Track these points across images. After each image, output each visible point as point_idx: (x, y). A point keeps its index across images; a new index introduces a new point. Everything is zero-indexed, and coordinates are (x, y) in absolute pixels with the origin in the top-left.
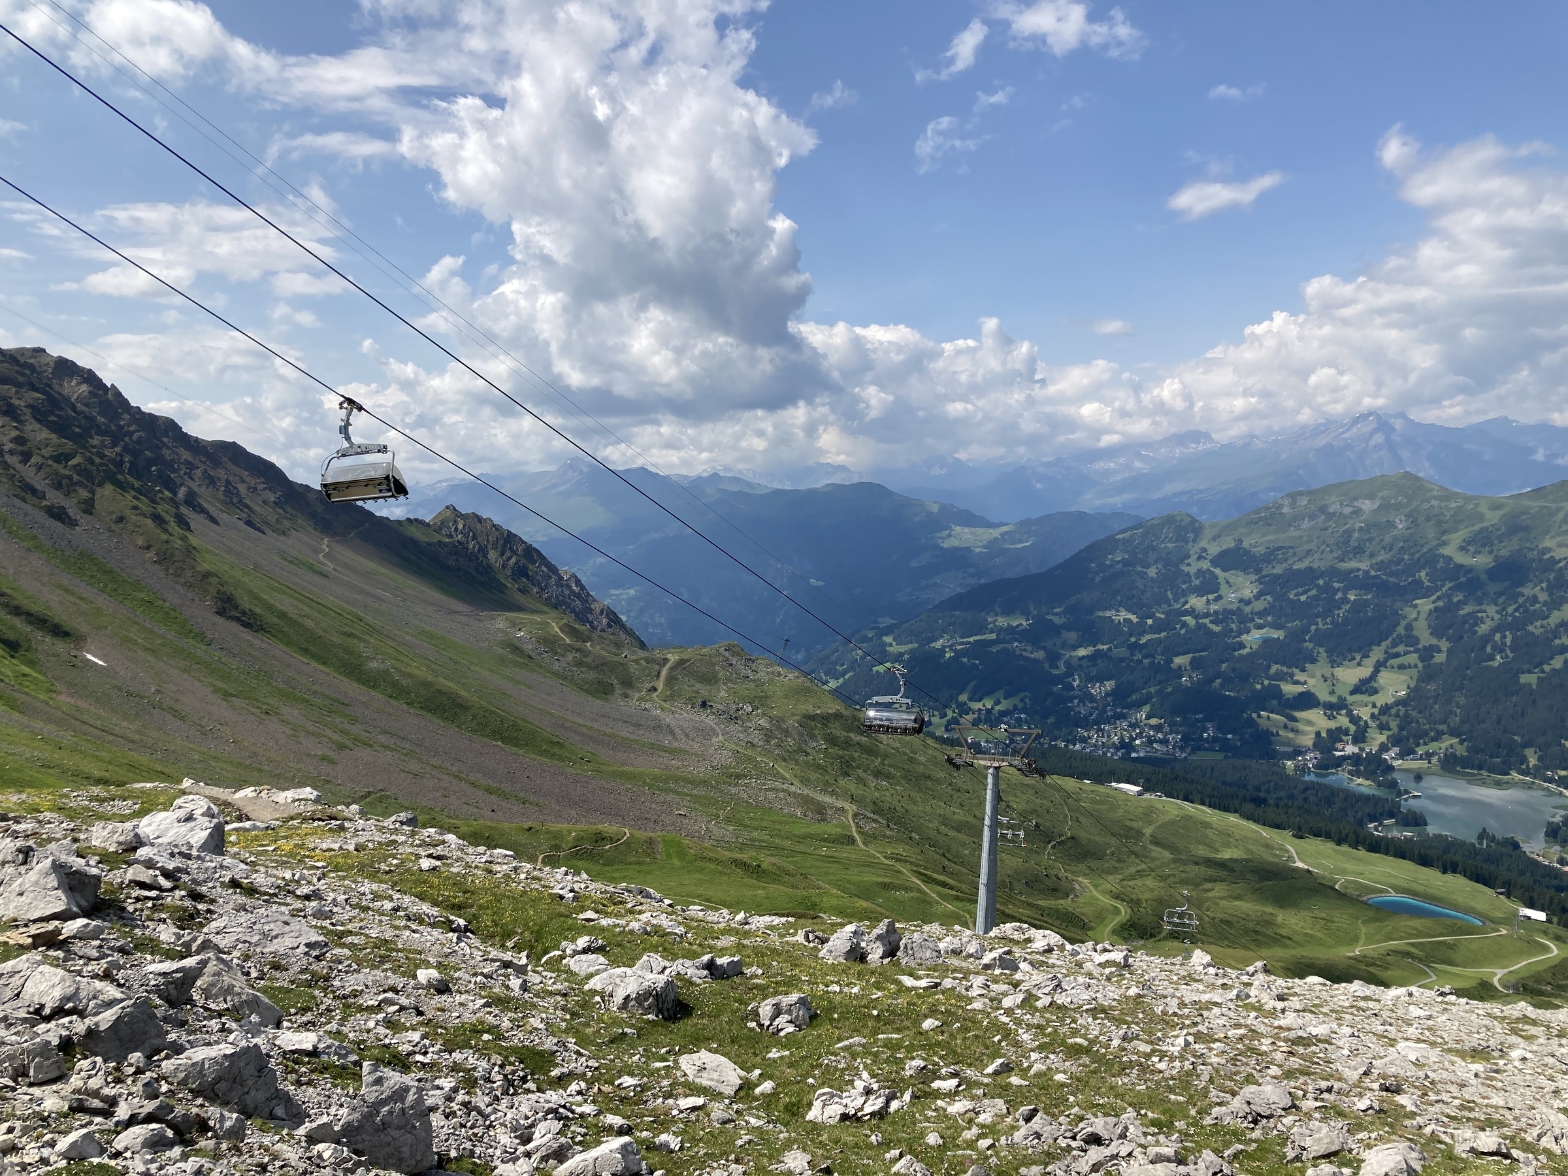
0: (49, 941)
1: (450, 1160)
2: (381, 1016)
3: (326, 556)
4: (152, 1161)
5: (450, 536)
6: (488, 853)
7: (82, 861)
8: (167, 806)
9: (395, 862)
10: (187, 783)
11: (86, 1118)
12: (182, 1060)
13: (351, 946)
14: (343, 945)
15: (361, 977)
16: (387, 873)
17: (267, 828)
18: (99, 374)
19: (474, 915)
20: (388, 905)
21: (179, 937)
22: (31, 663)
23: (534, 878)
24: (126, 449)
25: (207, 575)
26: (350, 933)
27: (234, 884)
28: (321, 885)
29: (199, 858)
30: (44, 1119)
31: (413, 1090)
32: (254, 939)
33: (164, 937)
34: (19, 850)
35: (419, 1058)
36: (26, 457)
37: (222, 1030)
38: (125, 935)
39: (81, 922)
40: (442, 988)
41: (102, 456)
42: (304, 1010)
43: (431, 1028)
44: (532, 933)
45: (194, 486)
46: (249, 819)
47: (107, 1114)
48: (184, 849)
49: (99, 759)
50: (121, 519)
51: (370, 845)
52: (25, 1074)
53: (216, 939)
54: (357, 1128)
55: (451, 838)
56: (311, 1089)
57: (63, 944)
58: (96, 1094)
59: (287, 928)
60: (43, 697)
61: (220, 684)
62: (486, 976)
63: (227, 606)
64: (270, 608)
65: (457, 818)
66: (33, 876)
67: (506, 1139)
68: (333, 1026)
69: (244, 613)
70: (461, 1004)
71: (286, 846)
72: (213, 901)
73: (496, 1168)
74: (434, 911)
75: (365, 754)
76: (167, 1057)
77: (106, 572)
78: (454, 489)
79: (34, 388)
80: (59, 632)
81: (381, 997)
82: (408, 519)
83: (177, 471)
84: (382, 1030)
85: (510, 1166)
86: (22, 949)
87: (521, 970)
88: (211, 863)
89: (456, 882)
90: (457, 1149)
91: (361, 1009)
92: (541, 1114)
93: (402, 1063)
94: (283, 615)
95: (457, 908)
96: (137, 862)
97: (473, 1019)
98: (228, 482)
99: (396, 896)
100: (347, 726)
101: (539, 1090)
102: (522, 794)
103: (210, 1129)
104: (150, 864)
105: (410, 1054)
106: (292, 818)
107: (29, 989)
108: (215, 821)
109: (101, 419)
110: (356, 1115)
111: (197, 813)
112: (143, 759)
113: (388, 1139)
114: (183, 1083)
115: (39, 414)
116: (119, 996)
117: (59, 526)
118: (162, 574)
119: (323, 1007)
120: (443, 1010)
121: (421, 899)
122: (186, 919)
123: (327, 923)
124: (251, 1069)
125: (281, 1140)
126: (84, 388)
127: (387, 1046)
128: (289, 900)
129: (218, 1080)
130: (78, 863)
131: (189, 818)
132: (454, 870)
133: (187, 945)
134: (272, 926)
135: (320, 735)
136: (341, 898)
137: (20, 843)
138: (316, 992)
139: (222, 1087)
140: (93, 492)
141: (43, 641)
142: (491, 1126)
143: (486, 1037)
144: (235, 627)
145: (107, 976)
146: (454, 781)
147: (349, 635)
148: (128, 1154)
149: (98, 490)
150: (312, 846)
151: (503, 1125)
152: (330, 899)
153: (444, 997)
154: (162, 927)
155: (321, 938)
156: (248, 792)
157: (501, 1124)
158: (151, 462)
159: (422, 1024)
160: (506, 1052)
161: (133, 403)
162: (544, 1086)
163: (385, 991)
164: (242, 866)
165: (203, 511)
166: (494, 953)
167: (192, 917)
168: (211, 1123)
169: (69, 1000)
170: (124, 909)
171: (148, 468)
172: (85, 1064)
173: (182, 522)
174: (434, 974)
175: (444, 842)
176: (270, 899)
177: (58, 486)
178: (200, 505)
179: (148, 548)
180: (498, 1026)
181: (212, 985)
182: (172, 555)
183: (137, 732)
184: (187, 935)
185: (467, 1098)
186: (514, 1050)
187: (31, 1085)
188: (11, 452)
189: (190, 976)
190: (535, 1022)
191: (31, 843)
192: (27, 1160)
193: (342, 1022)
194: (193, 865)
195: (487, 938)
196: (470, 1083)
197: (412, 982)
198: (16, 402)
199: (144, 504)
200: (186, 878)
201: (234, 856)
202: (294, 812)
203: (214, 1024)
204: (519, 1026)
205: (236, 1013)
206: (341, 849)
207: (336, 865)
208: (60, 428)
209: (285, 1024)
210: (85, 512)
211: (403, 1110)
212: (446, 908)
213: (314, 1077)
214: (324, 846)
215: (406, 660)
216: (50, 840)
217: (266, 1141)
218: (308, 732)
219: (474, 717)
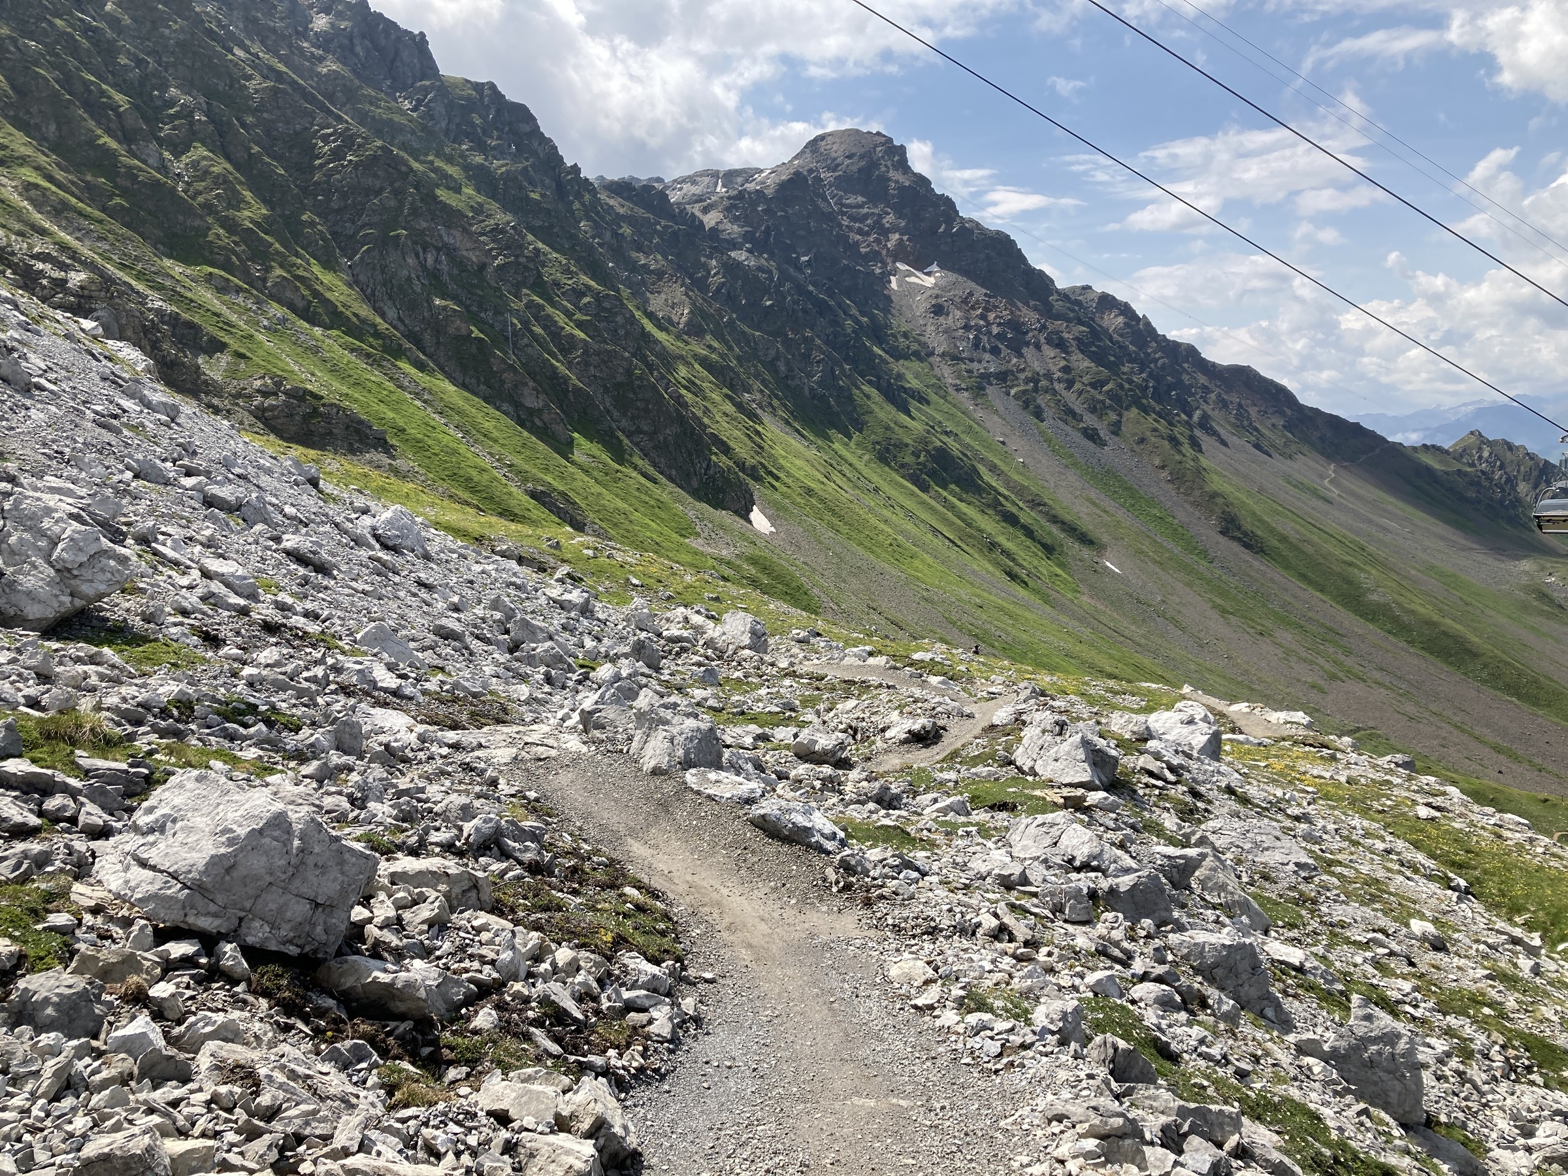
0: (1076, 805)
1: (1439, 1123)
2: (1369, 954)
3: (1331, 482)
4: (1163, 1017)
5: (1472, 465)
6: (1498, 815)
7: (1104, 742)
8: (1169, 707)
9: (1389, 803)
10: (1187, 689)
11: (1109, 963)
12: (1185, 937)
13: (1340, 876)
14: (1332, 874)
15: (1349, 909)
16: (1380, 812)
17: (1260, 744)
18: (1134, 306)
19: (1477, 879)
20: (1380, 846)
21: (1180, 828)
22: (1062, 565)
23: (1553, 855)
24: (1151, 375)
25: (1214, 495)
26: (1340, 863)
27: (1230, 790)
28: (1310, 809)
29: (1198, 759)
30: (1076, 953)
31: (1404, 1040)
32: (1247, 846)
33: (1167, 824)
34: (1057, 723)
35: (1408, 1008)
36: (1070, 384)
37: (1217, 922)
38: (1136, 815)
39: (1102, 794)
40: (1439, 945)
41: (1130, 382)
42: (1292, 926)
43: (1424, 984)
44: (1548, 914)
45: (1208, 408)
46: (1241, 733)
47: (1126, 965)
48: (1186, 749)
49: (1111, 657)
50: (1142, 441)
51: (1363, 780)
52: (1062, 911)
53: (1213, 838)
54: (1344, 1056)
55: (1453, 790)
56: (1297, 1003)
57: (1087, 810)
58: (1117, 944)
59: (1278, 844)
60: (1069, 596)
61: (1219, 601)
62: (1490, 946)
63: (1230, 526)
64: (1272, 531)
65: (1456, 771)
66: (1066, 747)
67: (1503, 1124)
68: (1320, 950)
69: (1246, 534)
70: (1459, 968)
71: (1278, 765)
72: (1210, 802)
73: (1490, 1150)
74: (1431, 863)
75: (1358, 688)
76: (1172, 931)
77: (1127, 489)
78: (1481, 412)
79: (1081, 323)
80: (1085, 540)
81: (1370, 935)
82: (1425, 446)
83: (1193, 395)
84: (1370, 970)
85: (1508, 1153)
86: (1056, 806)
87: (1532, 952)
88: (1210, 766)
89: (1458, 839)
90: (1449, 1116)
91: (1348, 941)
92: (1546, 1113)
93: (1392, 1008)
94: (1284, 539)
95: (1459, 867)
96: (1146, 752)
97: (1473, 987)
98: (1240, 406)
99: (1389, 838)
100: (1342, 658)
101: (1546, 1086)
102: (1538, 761)
103: (1209, 1007)
104: (1157, 756)
105: (1398, 1002)
106: (1284, 739)
107: (1064, 841)
108: (1214, 728)
109: (1132, 348)
110: (1343, 1044)
111: (1198, 717)
112: (1147, 662)
113: (1375, 1078)
114: (1185, 957)
115: (1083, 345)
116: (1135, 866)
117: (1090, 445)
118: (1173, 493)
119: (1310, 928)
120: (1438, 968)
121: (1416, 848)
122: (1187, 813)
123: (1316, 848)
124: (1244, 966)
125: (1271, 1040)
126: (1121, 319)
127: (1375, 987)
128: (1279, 817)
129: (1216, 965)
130: (1101, 743)
131: (1191, 722)
132: (1457, 826)
133: (1187, 836)
134: (1264, 838)
135: (1312, 663)
136: (1331, 827)
137: (1057, 717)
138: (1304, 912)
139: (1219, 973)
140: (1120, 415)
141: (1072, 547)
142: (1485, 1105)
143: (1486, 1011)
144: (1236, 547)
145: (1122, 846)
146: (1456, 732)
147: (1350, 564)
148: (1142, 1005)
149: (1125, 413)
150: (1303, 769)
151: (1501, 1108)
152: (1320, 826)
153: (1441, 955)
154: (1165, 815)
155: (1311, 861)
156: (1242, 707)
157: (1500, 1108)
158: (1171, 387)
159: (1414, 975)
160: (1511, 1036)
161: (1160, 332)
162: (1553, 1084)
163: (1374, 931)
164: (1236, 775)
165: (1215, 434)
166: (1500, 925)
167: (1191, 812)
168: (1210, 1002)
169: (1095, 858)
170: (1135, 792)
171: (1168, 392)
172: (1109, 916)
173: (1195, 444)
174: (1430, 928)
175: (1444, 794)
176: (1262, 812)
177: (1093, 410)
178: (1212, 428)
179: (1163, 467)
180: (1501, 1004)
181: (1209, 878)
182: (1184, 475)
183: (1143, 636)
184: (1187, 828)
185: (1462, 1068)
186: (1520, 1035)
187: (1066, 921)
188: (1059, 380)
189: (1190, 866)
190: (1547, 1012)
191: (1064, 718)
192: (1063, 983)
193: (1329, 947)
194: (1194, 765)
195: (1492, 906)
196: (1466, 1054)
197: (1404, 930)
198: (1066, 335)
199: (1162, 426)
200: (1187, 775)
201: (1229, 764)
202: (1286, 733)
203: (1210, 914)
204: (1527, 1011)
205: (1228, 909)
206: (1332, 778)
207: (1324, 794)
208: (1097, 358)
209: (1273, 934)
210: (1113, 433)
211: (1393, 1055)
212: (1444, 863)
213: (1299, 992)
214: (1315, 772)
215: (1408, 594)
216: (1079, 719)
217: (1259, 1036)
218: (1300, 658)
219: (1485, 666)
